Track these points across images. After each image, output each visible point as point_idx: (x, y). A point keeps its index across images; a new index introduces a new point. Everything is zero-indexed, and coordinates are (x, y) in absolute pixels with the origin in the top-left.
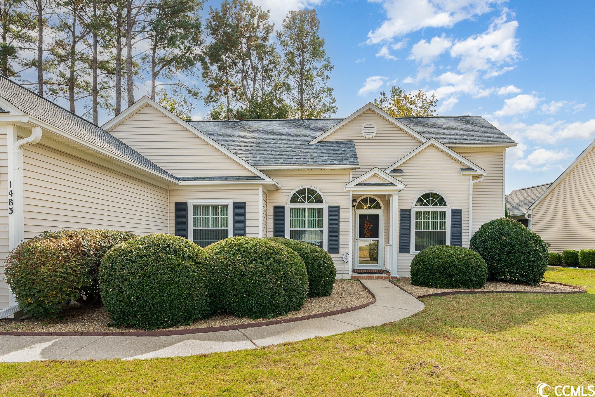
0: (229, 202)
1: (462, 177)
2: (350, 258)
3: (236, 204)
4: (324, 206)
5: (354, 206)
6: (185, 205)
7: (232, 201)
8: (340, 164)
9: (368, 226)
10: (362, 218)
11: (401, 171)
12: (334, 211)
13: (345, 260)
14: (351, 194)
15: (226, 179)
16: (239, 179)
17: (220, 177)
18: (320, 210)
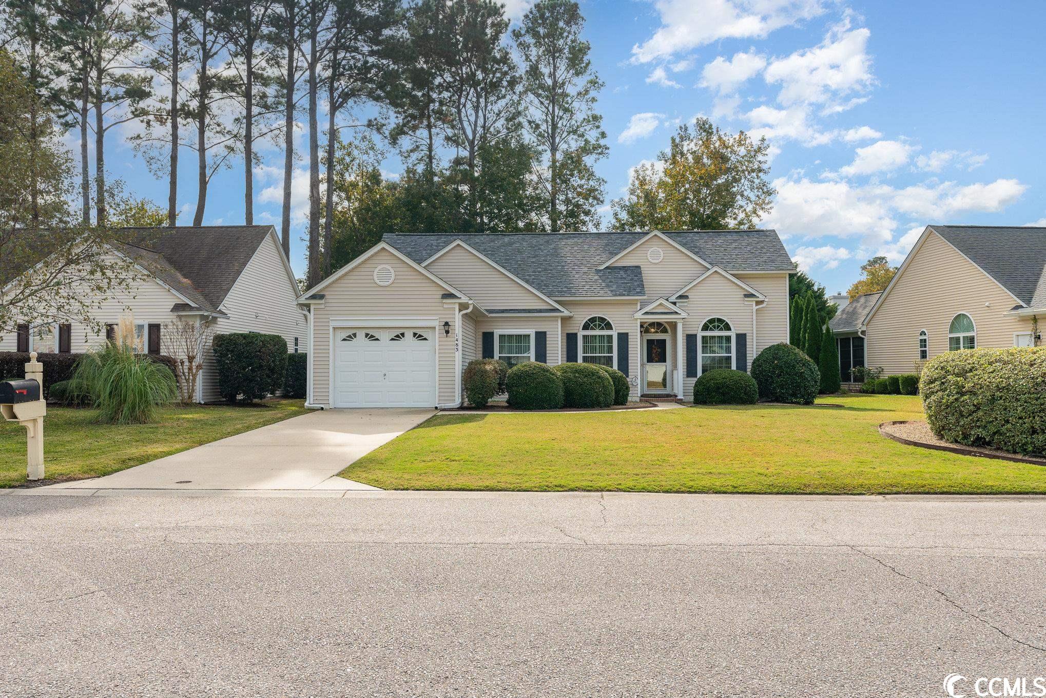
0: (532, 332)
1: (746, 303)
2: (639, 381)
3: (537, 333)
4: (614, 333)
5: (641, 332)
6: (492, 334)
7: (534, 331)
8: (628, 295)
9: (657, 350)
10: (650, 342)
11: (687, 297)
12: (623, 338)
13: (635, 384)
14: (639, 322)
15: (529, 311)
16: (540, 311)
17: (524, 310)
18: (610, 337)
